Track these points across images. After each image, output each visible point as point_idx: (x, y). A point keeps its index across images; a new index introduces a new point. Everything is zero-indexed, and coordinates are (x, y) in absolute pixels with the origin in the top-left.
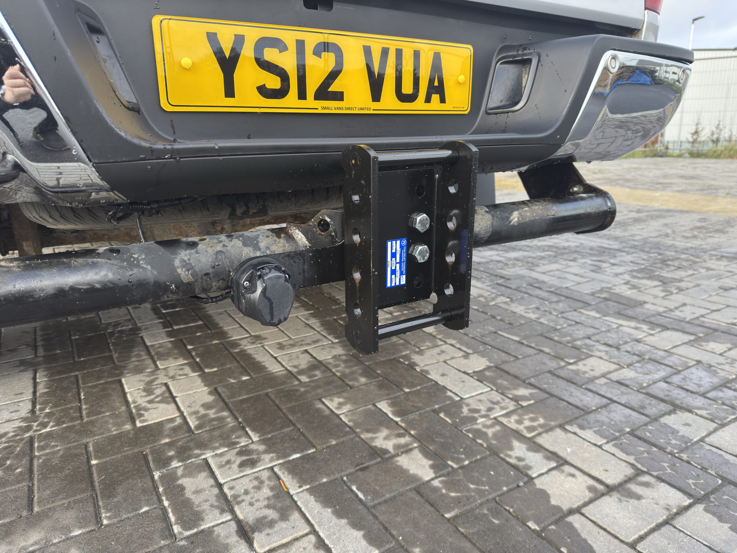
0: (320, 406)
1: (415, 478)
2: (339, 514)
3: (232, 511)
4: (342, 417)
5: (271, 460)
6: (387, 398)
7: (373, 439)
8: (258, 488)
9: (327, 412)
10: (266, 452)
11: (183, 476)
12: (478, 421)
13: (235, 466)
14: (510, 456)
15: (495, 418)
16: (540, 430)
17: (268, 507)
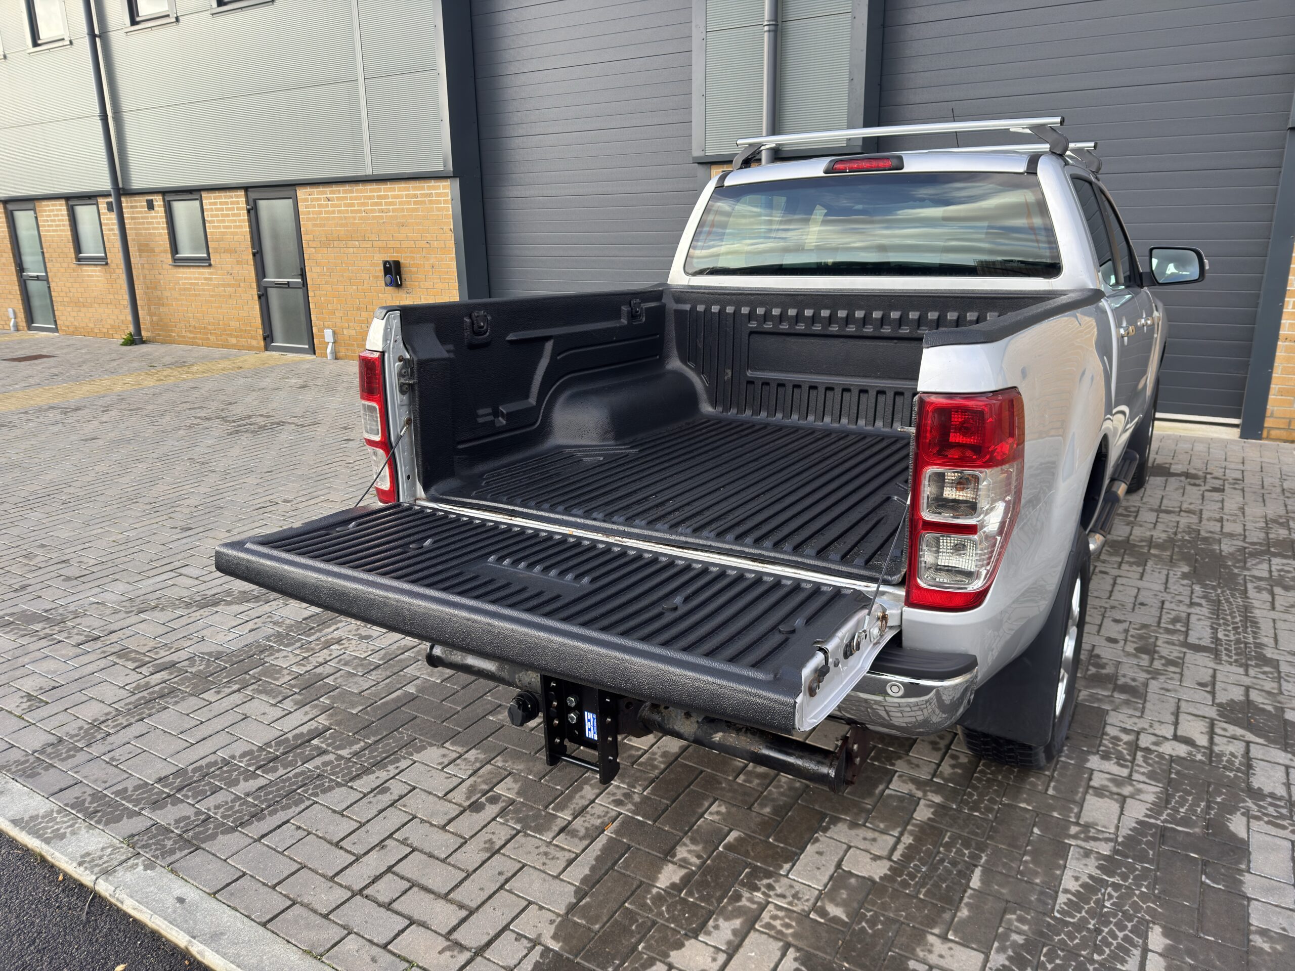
0: (706, 804)
1: (655, 878)
2: (597, 859)
3: (574, 818)
4: (702, 819)
5: (627, 810)
6: (749, 833)
7: (685, 845)
8: (599, 817)
9: (700, 811)
10: (635, 804)
11: (591, 785)
12: (755, 894)
13: (612, 798)
14: (716, 920)
15: (768, 903)
16: (772, 933)
17: (587, 829)
